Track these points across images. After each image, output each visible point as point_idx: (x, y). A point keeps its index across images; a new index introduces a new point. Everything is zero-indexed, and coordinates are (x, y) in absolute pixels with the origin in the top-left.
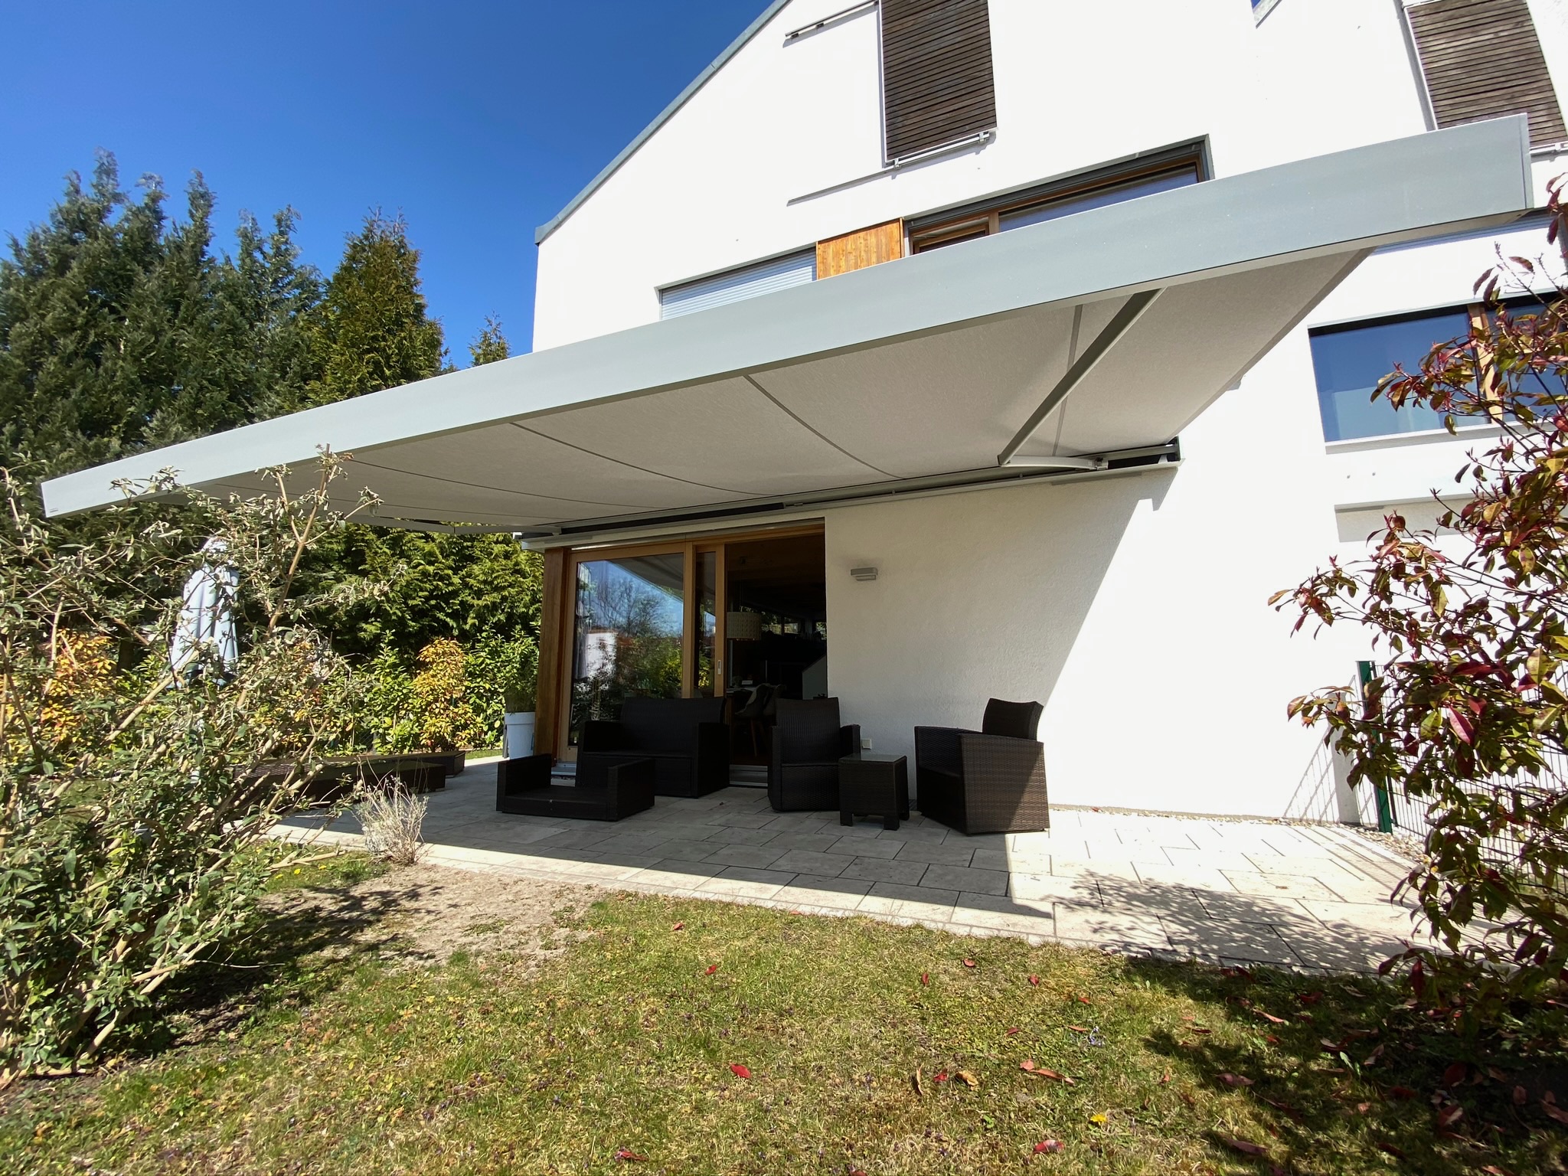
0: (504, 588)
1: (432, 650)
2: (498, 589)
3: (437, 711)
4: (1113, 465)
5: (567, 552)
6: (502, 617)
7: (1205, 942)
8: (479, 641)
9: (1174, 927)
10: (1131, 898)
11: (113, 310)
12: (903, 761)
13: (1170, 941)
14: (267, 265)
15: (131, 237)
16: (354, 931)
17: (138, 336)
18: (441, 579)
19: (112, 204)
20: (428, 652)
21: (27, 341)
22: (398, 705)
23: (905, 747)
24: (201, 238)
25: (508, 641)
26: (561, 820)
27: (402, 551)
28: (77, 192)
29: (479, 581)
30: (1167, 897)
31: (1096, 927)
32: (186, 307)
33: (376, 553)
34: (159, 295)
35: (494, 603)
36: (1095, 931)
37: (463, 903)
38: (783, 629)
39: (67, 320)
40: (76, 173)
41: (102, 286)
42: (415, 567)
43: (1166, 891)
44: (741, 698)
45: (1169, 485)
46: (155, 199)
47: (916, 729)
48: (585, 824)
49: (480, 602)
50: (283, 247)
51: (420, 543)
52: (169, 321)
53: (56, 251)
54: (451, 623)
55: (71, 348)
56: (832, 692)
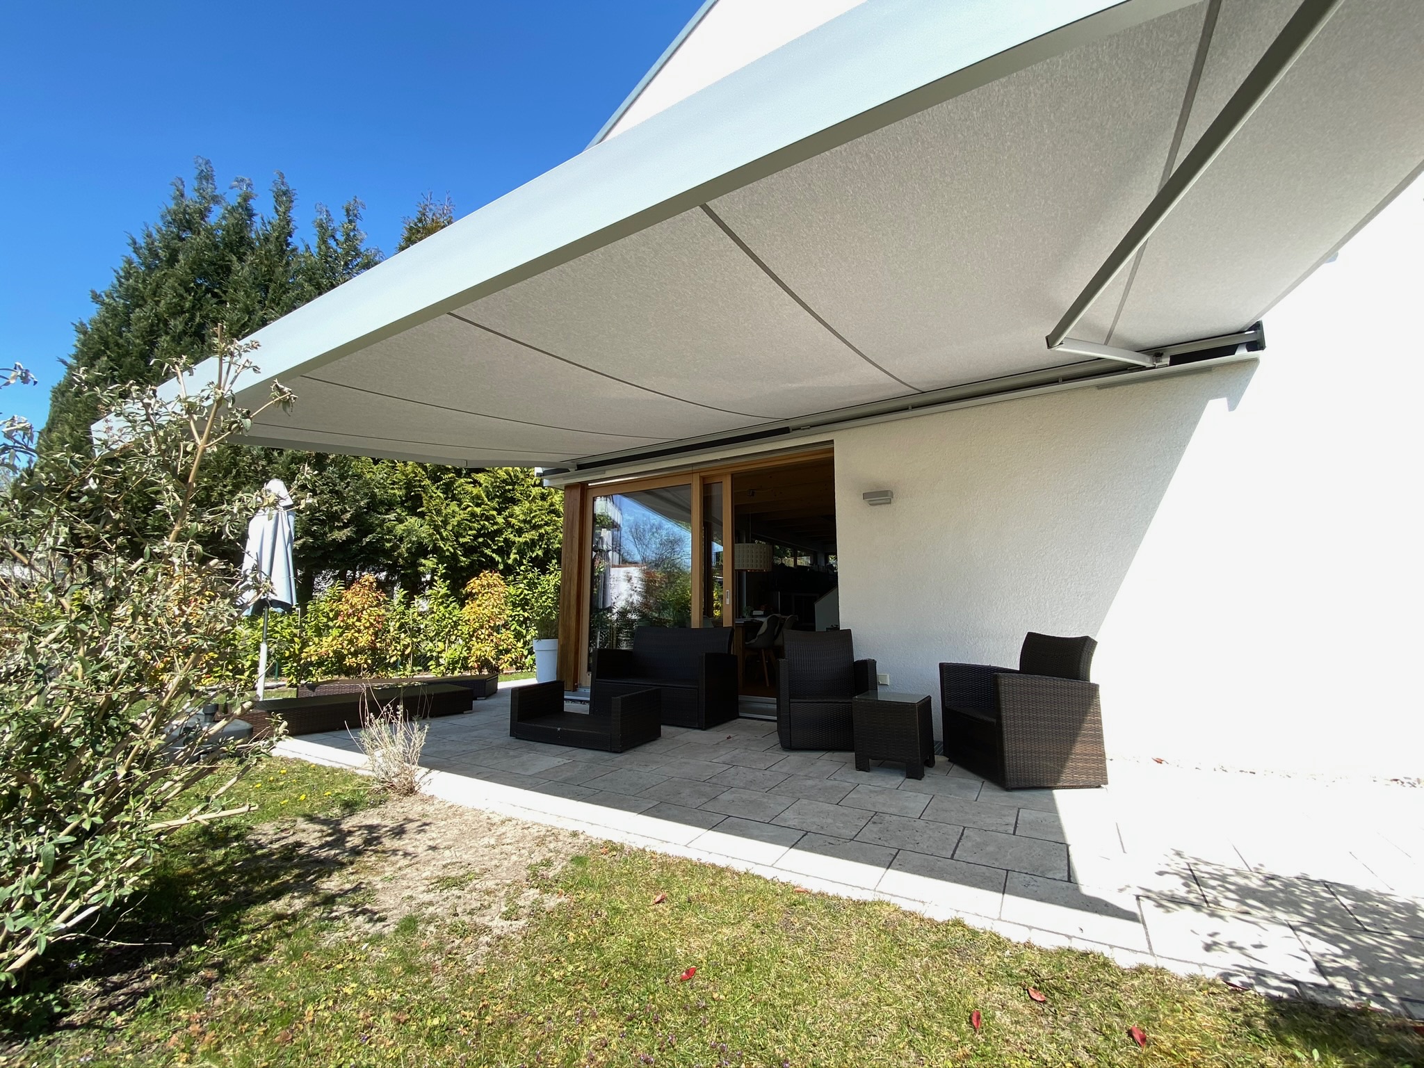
0: (540, 527)
1: (478, 582)
2: (535, 527)
3: (482, 637)
4: (1175, 360)
5: (583, 487)
6: (540, 553)
7: (1371, 970)
8: (518, 574)
9: (1319, 946)
10: (1244, 893)
11: (215, 295)
12: (927, 702)
13: (1321, 970)
14: (339, 251)
15: (228, 232)
16: (320, 876)
17: (235, 316)
18: (487, 519)
19: (212, 205)
20: (474, 584)
21: (144, 324)
22: (449, 631)
23: (931, 686)
24: (285, 232)
25: (544, 574)
26: (567, 749)
27: (454, 495)
28: (182, 195)
29: (519, 521)
30: (1292, 893)
31: (1209, 940)
32: (273, 290)
33: (431, 497)
34: (251, 280)
35: (532, 540)
36: (1208, 948)
37: (445, 844)
38: (795, 561)
39: (177, 305)
40: (180, 179)
41: (205, 275)
42: (465, 509)
43: (1288, 885)
44: (751, 628)
45: (1248, 381)
46: (246, 198)
47: (941, 665)
48: (590, 754)
49: (521, 540)
50: (352, 234)
51: (469, 488)
52: (260, 302)
53: (167, 247)
54: (497, 558)
55: (180, 328)
56: (846, 620)
